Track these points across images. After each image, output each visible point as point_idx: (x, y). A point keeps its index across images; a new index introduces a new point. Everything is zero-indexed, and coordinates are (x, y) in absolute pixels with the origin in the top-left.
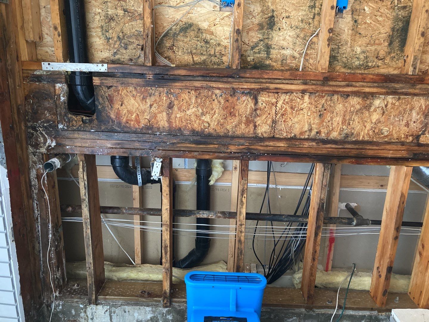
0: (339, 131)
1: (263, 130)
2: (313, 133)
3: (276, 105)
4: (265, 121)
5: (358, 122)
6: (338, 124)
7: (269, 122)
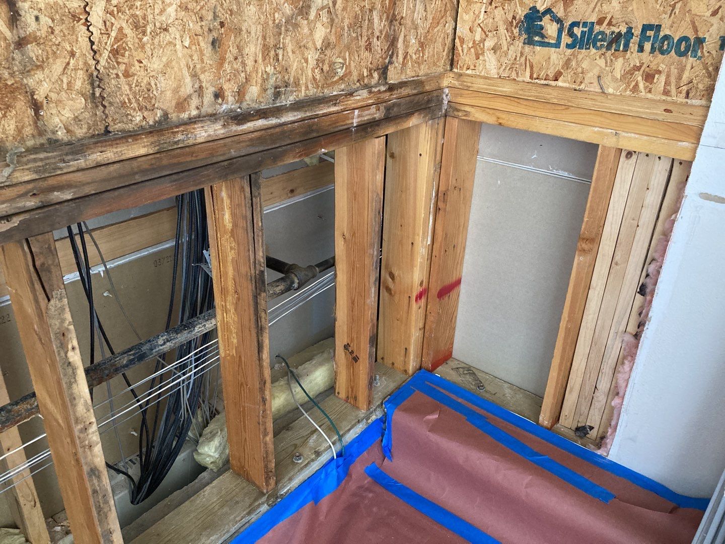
0: (260, 81)
1: (67, 114)
2: (208, 97)
3: (86, 19)
4: (65, 80)
5: (293, 52)
6: (256, 61)
7: (78, 84)
